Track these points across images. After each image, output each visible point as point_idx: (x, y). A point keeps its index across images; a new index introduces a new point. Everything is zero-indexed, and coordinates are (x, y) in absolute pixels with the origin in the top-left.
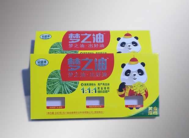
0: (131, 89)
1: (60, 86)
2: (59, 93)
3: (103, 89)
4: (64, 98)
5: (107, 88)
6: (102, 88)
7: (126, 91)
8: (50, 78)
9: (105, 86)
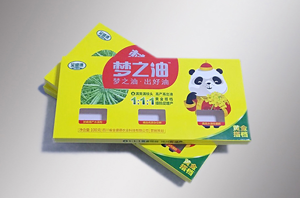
0: (204, 101)
1: (101, 95)
2: (98, 103)
3: (164, 99)
4: (106, 110)
5: (169, 99)
6: (162, 99)
7: (198, 103)
8: (88, 85)
9: (166, 97)
